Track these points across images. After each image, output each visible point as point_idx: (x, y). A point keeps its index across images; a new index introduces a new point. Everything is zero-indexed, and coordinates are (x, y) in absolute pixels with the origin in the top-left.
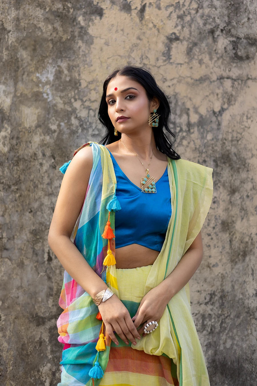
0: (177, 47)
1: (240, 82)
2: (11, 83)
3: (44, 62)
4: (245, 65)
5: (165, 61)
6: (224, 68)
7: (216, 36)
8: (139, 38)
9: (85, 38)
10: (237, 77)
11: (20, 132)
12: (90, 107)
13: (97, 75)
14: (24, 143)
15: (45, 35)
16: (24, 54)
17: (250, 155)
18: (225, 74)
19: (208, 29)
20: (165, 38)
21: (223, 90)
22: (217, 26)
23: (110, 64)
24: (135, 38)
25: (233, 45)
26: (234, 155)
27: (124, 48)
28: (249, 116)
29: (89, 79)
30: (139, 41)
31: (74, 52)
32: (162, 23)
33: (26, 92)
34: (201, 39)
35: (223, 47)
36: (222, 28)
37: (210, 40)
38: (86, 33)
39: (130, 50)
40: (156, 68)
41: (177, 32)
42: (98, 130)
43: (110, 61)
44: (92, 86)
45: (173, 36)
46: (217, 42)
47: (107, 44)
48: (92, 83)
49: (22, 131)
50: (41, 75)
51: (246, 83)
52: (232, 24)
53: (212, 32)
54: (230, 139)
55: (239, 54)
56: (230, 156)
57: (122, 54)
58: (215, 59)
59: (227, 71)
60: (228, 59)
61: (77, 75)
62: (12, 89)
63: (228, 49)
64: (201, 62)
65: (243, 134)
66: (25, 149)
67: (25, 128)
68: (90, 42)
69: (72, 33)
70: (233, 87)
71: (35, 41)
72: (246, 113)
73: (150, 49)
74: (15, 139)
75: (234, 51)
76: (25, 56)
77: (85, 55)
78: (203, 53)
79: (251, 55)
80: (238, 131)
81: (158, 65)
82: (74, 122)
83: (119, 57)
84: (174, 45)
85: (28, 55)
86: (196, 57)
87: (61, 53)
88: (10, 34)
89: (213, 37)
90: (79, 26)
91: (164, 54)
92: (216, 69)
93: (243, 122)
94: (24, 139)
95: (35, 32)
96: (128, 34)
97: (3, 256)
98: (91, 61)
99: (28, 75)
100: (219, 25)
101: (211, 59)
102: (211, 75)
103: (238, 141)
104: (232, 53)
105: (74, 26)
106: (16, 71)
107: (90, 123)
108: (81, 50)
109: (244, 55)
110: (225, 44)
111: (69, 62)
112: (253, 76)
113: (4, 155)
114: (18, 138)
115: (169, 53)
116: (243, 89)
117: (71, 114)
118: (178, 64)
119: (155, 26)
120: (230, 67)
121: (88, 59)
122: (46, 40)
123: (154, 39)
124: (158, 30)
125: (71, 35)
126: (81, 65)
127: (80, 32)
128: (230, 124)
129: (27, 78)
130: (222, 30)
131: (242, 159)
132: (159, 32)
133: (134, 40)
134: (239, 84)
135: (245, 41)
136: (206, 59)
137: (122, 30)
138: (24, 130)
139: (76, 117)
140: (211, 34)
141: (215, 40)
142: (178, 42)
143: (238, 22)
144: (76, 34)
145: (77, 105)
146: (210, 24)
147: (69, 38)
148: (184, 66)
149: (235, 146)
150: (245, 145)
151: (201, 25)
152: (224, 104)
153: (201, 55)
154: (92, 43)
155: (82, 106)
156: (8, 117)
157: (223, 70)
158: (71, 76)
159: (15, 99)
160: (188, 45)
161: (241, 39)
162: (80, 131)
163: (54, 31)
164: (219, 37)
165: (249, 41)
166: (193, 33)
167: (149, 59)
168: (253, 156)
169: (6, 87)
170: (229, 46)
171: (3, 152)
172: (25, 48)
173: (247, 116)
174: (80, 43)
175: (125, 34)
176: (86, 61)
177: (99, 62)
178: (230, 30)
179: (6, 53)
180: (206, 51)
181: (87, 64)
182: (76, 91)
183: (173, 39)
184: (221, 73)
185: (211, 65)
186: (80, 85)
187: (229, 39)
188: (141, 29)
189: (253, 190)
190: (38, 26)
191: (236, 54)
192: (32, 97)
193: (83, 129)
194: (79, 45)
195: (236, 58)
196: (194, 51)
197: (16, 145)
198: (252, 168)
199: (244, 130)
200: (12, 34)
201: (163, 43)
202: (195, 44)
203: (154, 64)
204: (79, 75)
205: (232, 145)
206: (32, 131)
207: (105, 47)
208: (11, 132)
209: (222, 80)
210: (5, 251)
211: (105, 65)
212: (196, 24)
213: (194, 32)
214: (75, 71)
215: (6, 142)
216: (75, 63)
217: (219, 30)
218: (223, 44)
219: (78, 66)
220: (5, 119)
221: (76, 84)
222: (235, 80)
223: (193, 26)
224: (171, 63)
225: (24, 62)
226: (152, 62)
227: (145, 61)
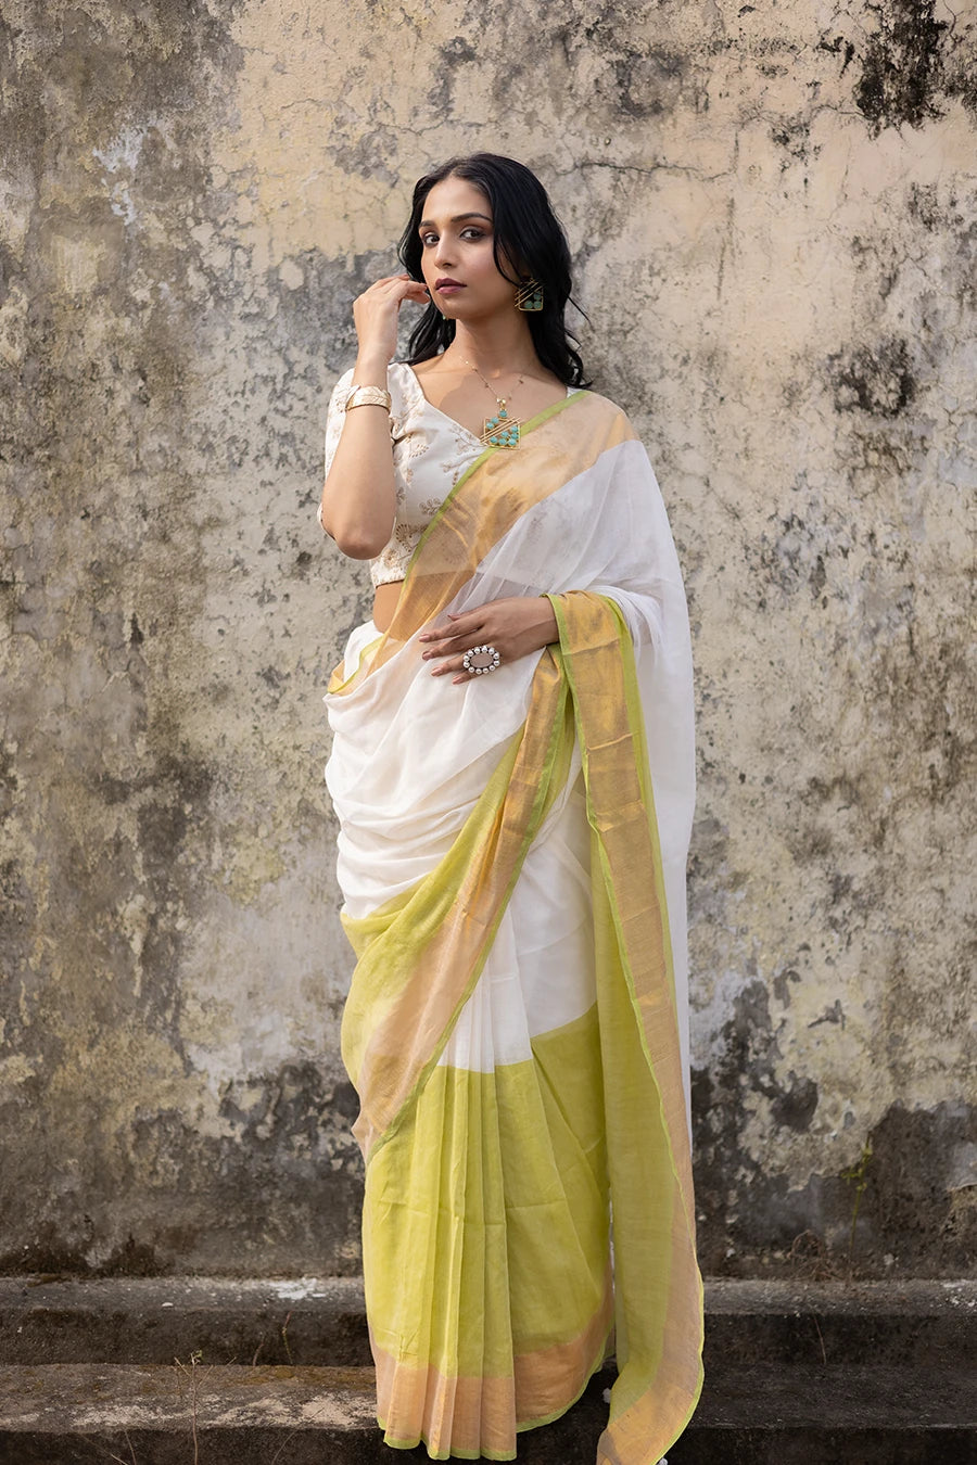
0: (467, 79)
1: (635, 176)
2: (26, 173)
3: (112, 117)
4: (648, 127)
5: (436, 116)
6: (594, 138)
7: (572, 49)
8: (366, 53)
9: (222, 51)
10: (627, 160)
11: (52, 306)
12: (235, 240)
13: (254, 154)
14: (65, 336)
15: (114, 44)
16: (58, 96)
17: (658, 372)
18: (595, 155)
19: (553, 28)
20: (436, 53)
21: (590, 198)
22: (576, 22)
23: (288, 125)
24: (354, 52)
25: (618, 74)
26: (613, 370)
27: (326, 79)
28: (657, 267)
29: (234, 166)
30: (365, 62)
31: (193, 91)
32: (429, 11)
33: (66, 199)
34: (534, 57)
35: (592, 80)
36: (589, 26)
37: (557, 59)
38: (224, 39)
39: (341, 86)
40: (412, 135)
41: (468, 37)
42: (259, 302)
43: (287, 115)
44: (241, 185)
45: (459, 49)
46: (576, 65)
47: (280, 68)
48: (241, 177)
49: (57, 304)
50: (105, 154)
51: (649, 176)
52: (618, 14)
53: (563, 36)
54: (605, 328)
55: (634, 97)
56: (605, 372)
57: (320, 97)
58: (571, 112)
59: (601, 146)
60: (604, 110)
61: (200, 153)
62: (28, 192)
63: (604, 83)
64: (531, 119)
65: (639, 316)
66: (67, 353)
67: (66, 296)
68: (233, 63)
69: (186, 39)
70: (614, 187)
71: (87, 60)
72: (648, 259)
73: (394, 83)
74: (40, 325)
75: (621, 91)
76: (61, 102)
77: (220, 100)
78: (539, 95)
79: (665, 103)
80: (627, 307)
81: (417, 127)
82: (195, 280)
83: (314, 107)
84: (461, 72)
85: (70, 98)
86: (518, 106)
87: (157, 94)
88: (18, 41)
89: (566, 52)
90: (203, 18)
91: (432, 96)
92: (571, 140)
93: (640, 283)
94: (64, 326)
95: (85, 34)
96: (335, 42)
97: (17, 629)
98: (238, 115)
99: (69, 152)
100: (581, 18)
101: (559, 112)
102: (557, 156)
103: (625, 333)
104: (614, 96)
105: (192, 17)
106: (38, 142)
107: (237, 285)
108: (210, 87)
109: (647, 102)
110: (599, 70)
111: (178, 118)
112: (670, 161)
113: (13, 367)
114: (47, 323)
115: (448, 96)
116: (641, 196)
117: (187, 261)
118: (471, 125)
119: (408, 19)
120: (609, 133)
121: (228, 110)
122: (117, 57)
123: (408, 56)
124: (418, 30)
125: (184, 43)
126: (211, 127)
127: (208, 36)
128: (606, 289)
129: (69, 161)
130: (589, 33)
131: (637, 382)
132: (419, 36)
133: (353, 58)
134: (631, 180)
135: (650, 62)
136: (546, 110)
137: (321, 30)
138: (62, 301)
139: (200, 269)
140: (558, 43)
141: (569, 59)
142: (470, 63)
143: (634, 9)
144: (198, 40)
145: (202, 234)
146: (557, 14)
147: (177, 51)
148: (489, 130)
149: (618, 346)
150: (645, 343)
151: (534, 16)
152: (591, 235)
153: (531, 100)
154: (240, 66)
155: (217, 239)
156: (21, 265)
157: (591, 141)
158: (183, 156)
159: (37, 219)
160: (498, 73)
161: (640, 56)
162: (210, 304)
163: (136, 33)
164: (582, 50)
165: (661, 61)
166: (511, 40)
167: (393, 111)
168: (664, 373)
169: (13, 185)
170: (606, 75)
171: (9, 359)
172: (61, 80)
173: (651, 268)
174: (208, 65)
175: (329, 41)
176: (225, 114)
177: (260, 118)
178: (610, 30)
179: (9, 93)
180: (545, 90)
181: (227, 124)
182: (199, 199)
183: (458, 55)
184: (583, 151)
185: (560, 130)
186: (210, 181)
187: (607, 56)
188: (372, 28)
189: (661, 462)
190: (94, 17)
191: (625, 98)
192: (83, 212)
193: (219, 300)
194: (205, 71)
195: (624, 110)
196: (513, 88)
197: (44, 341)
198: (660, 405)
199: (643, 305)
200: (24, 41)
201: (431, 66)
202: (517, 71)
203: (407, 125)
204: (207, 153)
205: (609, 345)
206: (84, 304)
207: (275, 79)
208: (30, 306)
209: (586, 170)
210: (23, 615)
211: (275, 126)
212: (520, 13)
213: (514, 36)
214: (196, 144)
215: (16, 334)
216: (195, 121)
217: (582, 31)
218: (591, 70)
219: (204, 130)
220: (14, 273)
221: (198, 177)
222: (621, 170)
223: (511, 20)
224: (452, 122)
225: (59, 117)
226: (402, 119)
227: (383, 117)
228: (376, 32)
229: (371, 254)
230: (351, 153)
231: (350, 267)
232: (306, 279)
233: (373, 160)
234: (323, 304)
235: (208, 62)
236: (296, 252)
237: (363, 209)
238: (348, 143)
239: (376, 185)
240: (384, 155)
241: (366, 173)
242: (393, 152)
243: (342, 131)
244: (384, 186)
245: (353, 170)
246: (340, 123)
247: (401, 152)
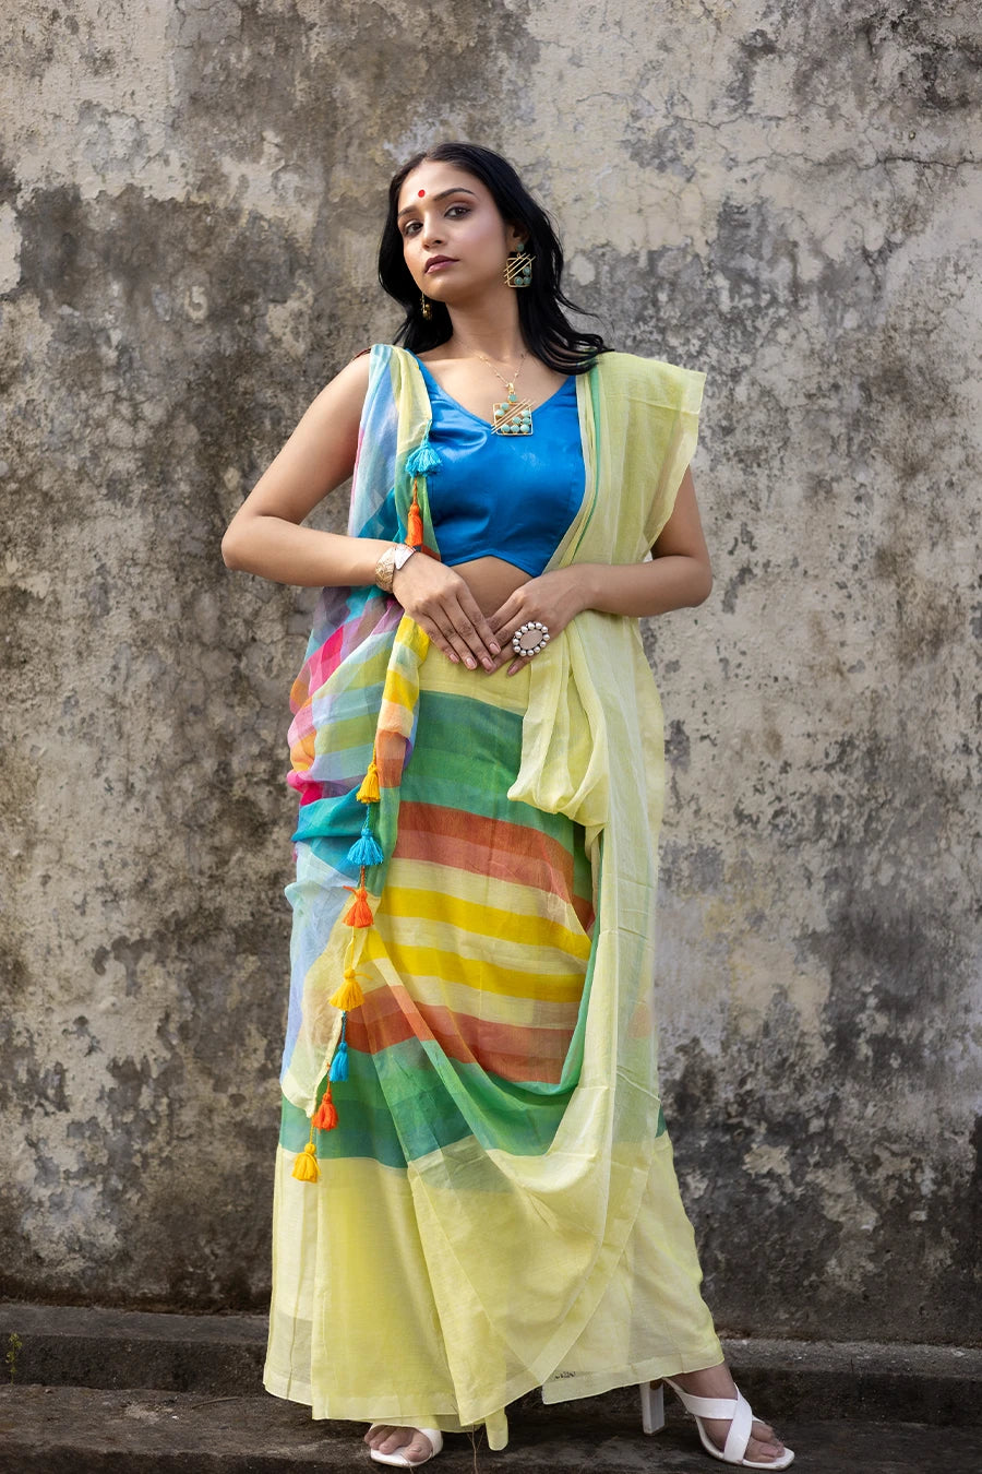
0: (768, 72)
1: (940, 169)
2: (316, 167)
3: (404, 110)
4: (955, 121)
5: (735, 109)
6: (898, 132)
7: (876, 42)
8: (664, 47)
9: (518, 44)
10: (933, 155)
11: (338, 300)
13: (548, 147)
14: (350, 331)
15: (409, 38)
16: (351, 89)
17: (962, 373)
18: (898, 149)
19: (857, 21)
20: (736, 46)
21: (893, 192)
22: (882, 14)
23: (583, 118)
24: (652, 45)
25: (924, 67)
26: (915, 371)
27: (623, 72)
28: (962, 264)
30: (663, 55)
31: (487, 84)
32: (728, 5)
33: (356, 192)
34: (836, 50)
35: (896, 73)
36: (894, 19)
37: (861, 52)
38: (520, 31)
39: (638, 80)
40: (710, 129)
41: (769, 30)
43: (582, 108)
45: (759, 41)
46: (880, 58)
47: (575, 61)
48: (533, 171)
49: (343, 299)
50: (396, 147)
51: (955, 172)
52: (924, 7)
53: (867, 29)
54: (907, 327)
55: (941, 90)
56: (906, 372)
57: (616, 91)
58: (874, 105)
59: (906, 140)
60: (909, 104)
62: (317, 185)
63: (910, 76)
64: (832, 113)
65: (942, 315)
66: (351, 348)
67: (353, 290)
68: (528, 56)
69: (481, 32)
70: (919, 182)
71: (381, 53)
72: (954, 256)
73: (692, 76)
74: (325, 320)
75: (927, 84)
76: (353, 95)
77: (514, 93)
78: (840, 89)
79: (972, 96)
80: (931, 306)
81: (715, 121)
83: (608, 99)
84: (761, 65)
85: (363, 91)
86: (820, 100)
87: (451, 87)
88: (312, 34)
89: (870, 45)
90: (499, 11)
91: (730, 90)
92: (873, 134)
93: (945, 281)
94: (348, 321)
95: (379, 27)
96: (633, 35)
97: (293, 630)
98: (532, 109)
99: (361, 145)
100: (886, 10)
101: (862, 105)
102: (859, 151)
103: (929, 333)
104: (919, 89)
105: (487, 11)
106: (329, 135)
108: (504, 80)
110: (903, 63)
111: (471, 111)
113: (297, 361)
114: (332, 317)
115: (747, 89)
116: (946, 191)
118: (770, 119)
119: (708, 12)
120: (913, 127)
121: (523, 104)
122: (411, 50)
123: (706, 49)
124: (717, 22)
125: (479, 36)
126: (504, 120)
127: (503, 29)
128: (909, 287)
129: (359, 155)
130: (894, 25)
131: (939, 382)
132: (719, 29)
133: (650, 51)
134: (936, 174)
135: (957, 55)
136: (848, 105)
137: (618, 23)
138: (349, 296)
140: (862, 35)
141: (873, 52)
142: (771, 56)
144: (493, 33)
146: (861, 7)
147: (472, 44)
148: (786, 126)
149: (921, 346)
150: (949, 343)
151: (837, 9)
152: (894, 231)
153: (833, 93)
154: (535, 59)
156: (308, 259)
157: (895, 135)
159: (325, 212)
160: (800, 66)
161: (947, 49)
163: (431, 26)
164: (886, 44)
165: (969, 54)
166: (813, 33)
167: (690, 105)
168: (969, 374)
169: (303, 178)
170: (912, 68)
171: (292, 354)
172: (354, 74)
173: (956, 265)
174: (503, 59)
175: (627, 35)
176: (519, 107)
177: (555, 111)
178: (916, 22)
179: (302, 86)
180: (848, 84)
181: (521, 118)
183: (758, 48)
184: (887, 145)
185: (862, 124)
187: (913, 49)
188: (671, 21)
189: (965, 467)
190: (390, 10)
191: (931, 91)
192: (372, 205)
194: (500, 64)
195: (930, 104)
196: (814, 82)
197: (329, 335)
198: (964, 407)
199: (947, 303)
200: (318, 34)
201: (731, 59)
202: (819, 64)
203: (705, 119)
205: (912, 344)
206: (370, 298)
207: (571, 71)
208: (316, 300)
209: (889, 165)
210: (298, 617)
211: (569, 120)
212: (823, 6)
213: (816, 29)
214: (488, 136)
215: (301, 328)
216: (488, 114)
217: (887, 24)
218: (897, 62)
219: (498, 123)
220: (300, 266)
222: (926, 165)
223: (814, 12)
224: (751, 115)
225: (351, 110)
226: (700, 111)
227: (680, 111)
228: (675, 26)
229: (665, 249)
230: (646, 147)
231: (643, 262)
232: (598, 274)
233: (670, 154)
234: (614, 300)
235: (503, 55)
236: (588, 247)
237: (658, 204)
238: (643, 137)
239: (672, 180)
240: (681, 148)
241: (662, 168)
242: (689, 146)
243: (638, 125)
244: (679, 180)
245: (649, 164)
246: (636, 116)
247: (698, 145)
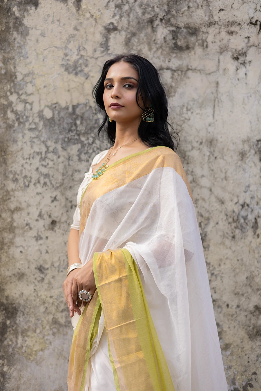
0: (115, 38)
1: (180, 73)
4: (185, 55)
5: (103, 52)
6: (164, 59)
7: (155, 26)
8: (76, 29)
9: (20, 29)
10: (177, 67)
12: (26, 100)
13: (33, 67)
17: (190, 148)
18: (164, 65)
19: (147, 18)
20: (103, 28)
22: (156, 16)
23: (46, 56)
24: (71, 28)
25: (173, 35)
27: (61, 39)
28: (189, 107)
29: (25, 71)
30: (76, 32)
31: (9, 44)
32: (100, 13)
34: (140, 29)
35: (163, 37)
36: (161, 17)
37: (149, 30)
38: (21, 24)
39: (66, 41)
40: (94, 59)
41: (115, 22)
42: (35, 124)
43: (46, 52)
44: (28, 79)
45: (111, 27)
46: (156, 32)
47: (43, 35)
48: (28, 76)
51: (185, 73)
52: (172, 13)
53: (151, 21)
55: (179, 43)
57: (58, 46)
58: (155, 49)
59: (167, 62)
60: (167, 49)
61: (12, 67)
63: (168, 39)
64: (139, 52)
65: (183, 126)
68: (25, 34)
69: (7, 24)
70: (172, 78)
72: (186, 105)
73: (87, 40)
75: (174, 41)
77: (20, 47)
78: (143, 43)
79: (191, 45)
80: (178, 123)
81: (96, 56)
82: (11, 115)
83: (56, 49)
84: (112, 35)
86: (135, 48)
89: (153, 27)
90: (13, 17)
91: (101, 45)
92: (155, 60)
93: (183, 114)
96: (64, 25)
98: (27, 53)
100: (158, 14)
101: (150, 49)
104: (171, 43)
105: (9, 16)
107: (27, 117)
108: (16, 42)
109: (184, 45)
110: (165, 34)
111: (4, 54)
112: (193, 67)
115: (107, 44)
116: (182, 81)
117: (8, 108)
119: (92, 16)
120: (169, 57)
121: (23, 51)
123: (92, 30)
124: (96, 20)
125: (6, 26)
126: (16, 57)
127: (15, 23)
130: (161, 20)
131: (182, 151)
132: (96, 22)
133: (71, 31)
134: (179, 75)
135: (185, 30)
136: (145, 49)
137: (59, 20)
139: (12, 111)
140: (150, 24)
141: (154, 30)
142: (116, 32)
143: (178, 10)
144: (11, 25)
145: (13, 98)
146: (149, 13)
147: (3, 29)
150: (185, 137)
151: (140, 14)
153: (139, 45)
154: (27, 34)
155: (19, 100)
157: (163, 61)
158: (6, 69)
160: (127, 35)
161: (181, 28)
162: (16, 125)
164: (159, 27)
165: (189, 30)
166: (131, 23)
167: (86, 50)
168: (193, 148)
170: (168, 36)
173: (187, 108)
174: (15, 34)
175: (62, 25)
176: (22, 52)
177: (35, 54)
178: (169, 19)
180: (145, 42)
181: (23, 56)
182: (12, 84)
183: (111, 29)
184: (160, 64)
185: (151, 56)
186: (16, 78)
187: (168, 28)
188: (78, 19)
191: (175, 44)
193: (20, 123)
194: (14, 36)
195: (175, 48)
196: (132, 41)
198: (192, 160)
199: (184, 122)
201: (101, 33)
202: (134, 34)
203: (92, 56)
204: (15, 67)
207: (41, 39)
211: (41, 57)
212: (135, 13)
213: (133, 21)
214: (10, 64)
216: (10, 55)
217: (158, 19)
218: (163, 33)
219: (14, 58)
221: (11, 76)
222: (175, 71)
223: (131, 15)
224: (109, 54)
226: (90, 52)
227: (83, 53)
228: (80, 21)
229: (78, 105)
230: (70, 66)
231: (70, 109)
232: (54, 114)
233: (79, 69)
234: (60, 124)
235: (15, 33)
236: (50, 104)
237: (75, 88)
238: (69, 63)
239: (80, 79)
240: (83, 67)
241: (76, 74)
242: (86, 66)
243: (67, 58)
244: (83, 79)
245: (72, 73)
246: (66, 55)
247: (90, 65)
